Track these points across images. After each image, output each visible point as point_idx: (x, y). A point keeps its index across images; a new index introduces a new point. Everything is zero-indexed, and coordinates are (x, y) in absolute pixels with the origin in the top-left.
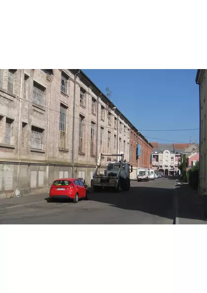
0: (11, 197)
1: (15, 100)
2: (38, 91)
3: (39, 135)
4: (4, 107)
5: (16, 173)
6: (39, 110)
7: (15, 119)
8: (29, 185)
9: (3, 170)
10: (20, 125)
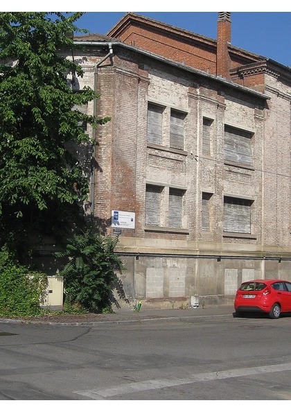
0: (181, 308)
1: (187, 159)
2: (237, 139)
3: (244, 210)
4: (166, 172)
5: (193, 272)
6: (240, 170)
7: (188, 188)
8: (220, 290)
9: (165, 267)
10: (198, 197)
